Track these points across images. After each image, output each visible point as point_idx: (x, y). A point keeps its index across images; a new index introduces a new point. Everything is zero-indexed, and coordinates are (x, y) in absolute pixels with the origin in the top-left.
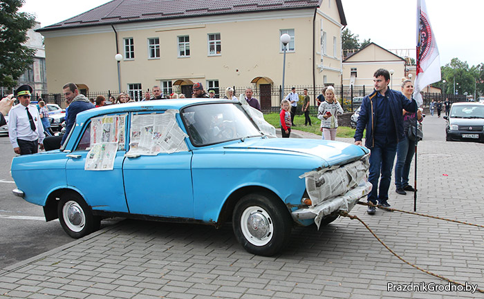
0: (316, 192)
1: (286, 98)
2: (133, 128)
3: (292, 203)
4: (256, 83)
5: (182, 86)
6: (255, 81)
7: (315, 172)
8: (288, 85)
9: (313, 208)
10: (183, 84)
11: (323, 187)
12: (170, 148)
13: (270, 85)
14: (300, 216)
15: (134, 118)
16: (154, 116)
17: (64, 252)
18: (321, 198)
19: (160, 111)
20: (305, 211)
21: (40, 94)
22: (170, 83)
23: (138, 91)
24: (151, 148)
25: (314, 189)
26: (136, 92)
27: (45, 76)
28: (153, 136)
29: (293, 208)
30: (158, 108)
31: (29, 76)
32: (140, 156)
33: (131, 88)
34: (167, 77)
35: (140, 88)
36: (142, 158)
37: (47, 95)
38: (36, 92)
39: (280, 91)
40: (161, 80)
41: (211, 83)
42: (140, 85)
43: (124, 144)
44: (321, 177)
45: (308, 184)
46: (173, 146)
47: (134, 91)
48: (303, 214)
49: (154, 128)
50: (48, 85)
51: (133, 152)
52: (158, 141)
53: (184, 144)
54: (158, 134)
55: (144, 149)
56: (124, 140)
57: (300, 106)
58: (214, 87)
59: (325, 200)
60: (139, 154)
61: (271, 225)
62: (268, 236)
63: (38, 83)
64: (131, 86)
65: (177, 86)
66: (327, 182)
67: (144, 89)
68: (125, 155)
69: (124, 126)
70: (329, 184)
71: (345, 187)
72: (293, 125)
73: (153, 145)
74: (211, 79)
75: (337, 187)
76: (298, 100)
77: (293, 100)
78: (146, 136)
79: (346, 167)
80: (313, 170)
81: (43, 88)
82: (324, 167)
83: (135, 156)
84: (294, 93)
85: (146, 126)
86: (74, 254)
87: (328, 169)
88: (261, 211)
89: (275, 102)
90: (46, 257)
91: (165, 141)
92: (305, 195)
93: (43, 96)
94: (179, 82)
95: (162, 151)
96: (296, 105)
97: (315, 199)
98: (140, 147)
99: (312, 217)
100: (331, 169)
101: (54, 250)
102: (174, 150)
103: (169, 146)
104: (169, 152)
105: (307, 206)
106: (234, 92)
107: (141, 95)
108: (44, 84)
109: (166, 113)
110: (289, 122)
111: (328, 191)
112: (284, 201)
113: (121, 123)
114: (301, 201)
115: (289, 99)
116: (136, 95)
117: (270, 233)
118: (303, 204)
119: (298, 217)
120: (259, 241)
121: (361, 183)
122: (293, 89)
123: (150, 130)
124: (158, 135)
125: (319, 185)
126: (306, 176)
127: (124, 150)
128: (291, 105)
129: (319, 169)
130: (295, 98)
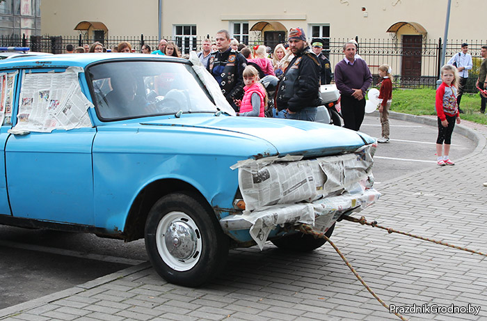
0: (253, 191)
1: (449, 62)
2: (24, 92)
3: (221, 206)
4: (396, 32)
5: (266, 33)
6: (394, 29)
7: (252, 161)
8: (455, 37)
9: (248, 214)
10: (268, 29)
11: (266, 185)
12: (69, 123)
13: (420, 37)
14: (229, 224)
15: (26, 78)
16: (52, 76)
17: (51, 306)
18: (261, 199)
19: (60, 68)
20: (237, 217)
21: (29, 35)
22: (246, 26)
23: (191, 37)
24: (44, 122)
25: (251, 187)
26: (187, 40)
27: (38, 5)
28: (49, 104)
29: (223, 213)
30: (57, 65)
31: (13, 5)
32: (29, 133)
33: (179, 32)
34: (241, 16)
35: (194, 33)
36: (32, 136)
37: (40, 38)
38: (23, 32)
39: (440, 48)
40: (230, 21)
41: (316, 29)
42: (194, 28)
43: (11, 115)
44: (263, 170)
45: (242, 178)
46: (73, 120)
47: (183, 37)
48: (233, 222)
49: (50, 94)
50: (42, 21)
51: (20, 128)
52: (54, 111)
53: (87, 117)
54: (55, 101)
55: (36, 123)
56: (11, 110)
57: (473, 77)
58: (321, 37)
59: (270, 204)
60: (28, 130)
61: (200, 241)
62: (195, 257)
63: (26, 17)
64: (179, 30)
65: (258, 32)
66: (275, 177)
67: (201, 35)
68: (10, 131)
69: (12, 89)
70: (278, 180)
71: (311, 189)
72: (460, 111)
73: (47, 118)
74: (316, 22)
75: (295, 187)
76: (470, 67)
77: (462, 66)
78: (41, 104)
79: (319, 161)
80: (249, 158)
81: (34, 25)
82: (268, 155)
83: (22, 133)
84: (465, 52)
85: (41, 90)
86: (68, 311)
87: (277, 158)
88: (187, 220)
89: (428, 67)
90: (21, 312)
91: (64, 112)
92: (238, 195)
93: (34, 39)
94: (261, 25)
95: (58, 127)
96: (466, 76)
97: (253, 200)
98: (31, 121)
99: (245, 227)
100: (283, 159)
101: (34, 301)
102: (73, 126)
103: (68, 119)
104: (67, 128)
105: (240, 210)
106: (357, 47)
107: (195, 45)
108: (36, 19)
109: (67, 72)
110: (452, 106)
111: (276, 191)
112: (210, 202)
113: (10, 85)
114: (233, 203)
115: (455, 64)
116: (187, 44)
117: (198, 252)
118: (236, 208)
119: (227, 226)
120: (181, 264)
121: (354, 189)
122: (465, 45)
123: (45, 96)
124: (55, 103)
125: (258, 179)
126: (240, 165)
127: (9, 124)
128: (458, 75)
129: (259, 157)
130: (467, 62)
